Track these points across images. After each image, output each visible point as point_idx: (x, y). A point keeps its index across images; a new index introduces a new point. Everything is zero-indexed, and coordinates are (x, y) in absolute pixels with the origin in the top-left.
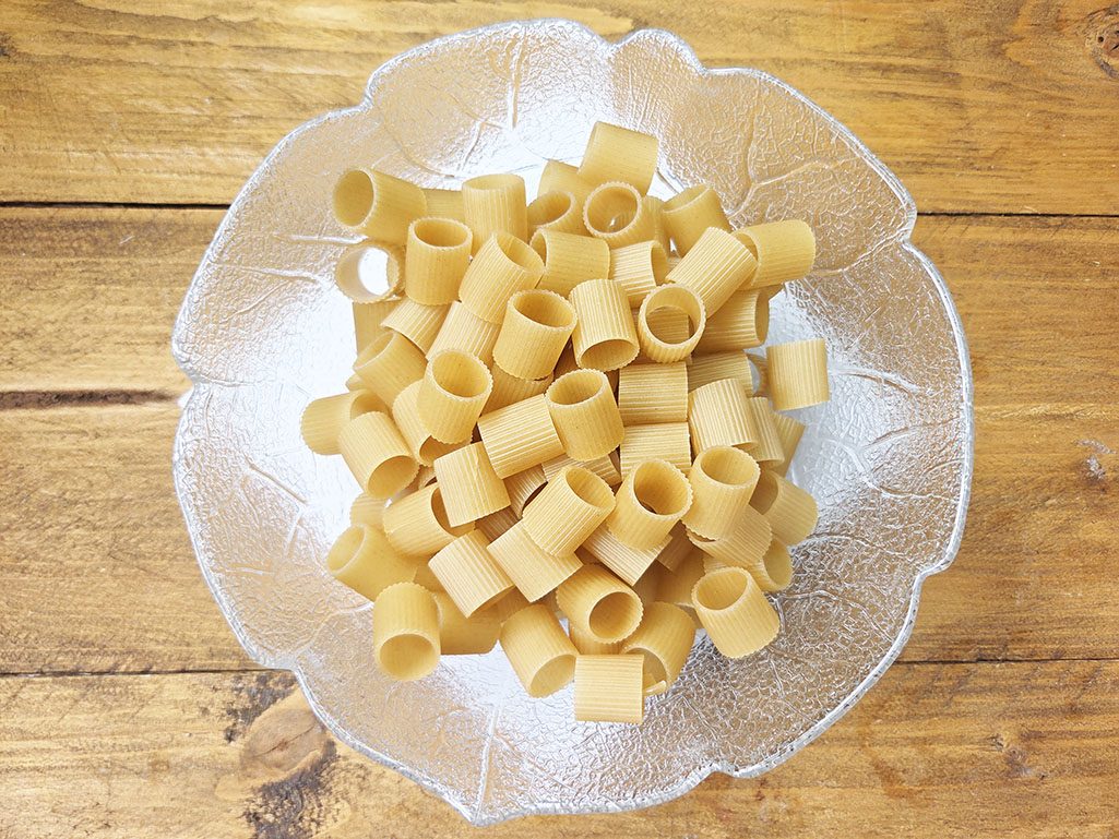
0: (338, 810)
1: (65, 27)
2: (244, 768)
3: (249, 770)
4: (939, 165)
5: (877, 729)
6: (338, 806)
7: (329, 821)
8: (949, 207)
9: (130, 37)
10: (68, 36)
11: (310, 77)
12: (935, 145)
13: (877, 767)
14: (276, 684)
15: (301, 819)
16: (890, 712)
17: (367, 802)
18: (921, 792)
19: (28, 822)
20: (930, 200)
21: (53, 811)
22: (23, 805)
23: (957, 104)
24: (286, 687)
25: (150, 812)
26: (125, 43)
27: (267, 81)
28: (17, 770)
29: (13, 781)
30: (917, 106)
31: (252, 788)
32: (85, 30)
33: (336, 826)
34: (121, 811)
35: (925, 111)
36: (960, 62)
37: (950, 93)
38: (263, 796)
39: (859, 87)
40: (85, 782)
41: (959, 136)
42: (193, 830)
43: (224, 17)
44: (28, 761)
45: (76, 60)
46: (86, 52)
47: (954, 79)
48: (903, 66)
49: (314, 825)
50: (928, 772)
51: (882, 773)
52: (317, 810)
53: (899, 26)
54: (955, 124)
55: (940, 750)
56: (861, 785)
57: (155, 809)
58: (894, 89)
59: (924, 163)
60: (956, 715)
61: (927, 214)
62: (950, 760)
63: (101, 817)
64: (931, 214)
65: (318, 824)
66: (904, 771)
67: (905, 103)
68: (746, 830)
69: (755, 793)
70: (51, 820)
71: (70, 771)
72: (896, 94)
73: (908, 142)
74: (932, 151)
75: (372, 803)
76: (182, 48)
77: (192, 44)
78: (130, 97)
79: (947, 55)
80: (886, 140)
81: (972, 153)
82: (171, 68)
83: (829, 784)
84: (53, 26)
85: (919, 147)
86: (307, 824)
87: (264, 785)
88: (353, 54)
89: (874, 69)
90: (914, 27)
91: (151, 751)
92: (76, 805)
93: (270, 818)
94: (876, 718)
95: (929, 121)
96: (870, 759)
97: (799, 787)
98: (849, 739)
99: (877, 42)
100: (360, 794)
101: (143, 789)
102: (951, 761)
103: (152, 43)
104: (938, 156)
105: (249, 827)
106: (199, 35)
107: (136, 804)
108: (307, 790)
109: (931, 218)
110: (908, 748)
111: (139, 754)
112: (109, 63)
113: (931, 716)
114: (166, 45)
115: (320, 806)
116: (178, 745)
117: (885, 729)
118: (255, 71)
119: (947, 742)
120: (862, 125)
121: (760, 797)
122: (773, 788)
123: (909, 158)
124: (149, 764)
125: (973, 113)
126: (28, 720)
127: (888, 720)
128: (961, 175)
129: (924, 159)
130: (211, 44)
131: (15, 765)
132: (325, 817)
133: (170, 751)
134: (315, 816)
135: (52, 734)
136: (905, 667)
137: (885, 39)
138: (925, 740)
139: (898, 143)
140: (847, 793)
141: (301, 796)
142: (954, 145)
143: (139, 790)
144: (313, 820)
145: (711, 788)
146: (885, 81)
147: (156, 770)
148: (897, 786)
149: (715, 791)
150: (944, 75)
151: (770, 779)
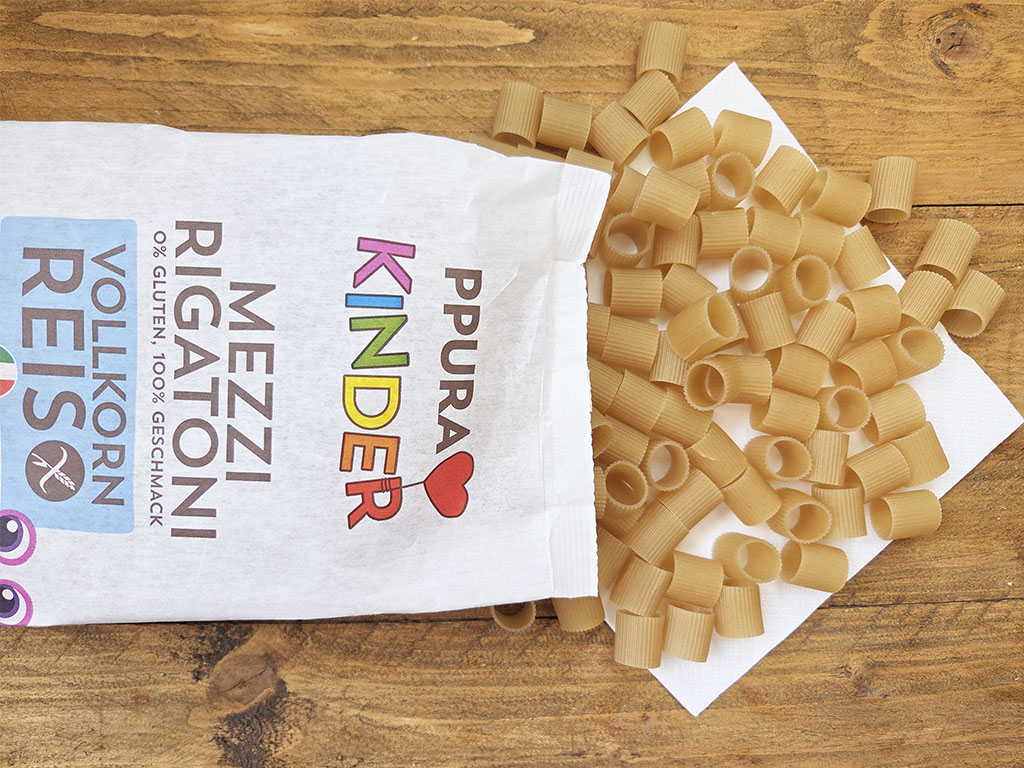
0: (292, 735)
1: (24, 45)
2: (211, 702)
3: (215, 704)
6: (291, 731)
7: (285, 744)
9: (85, 54)
10: (28, 54)
11: (248, 88)
13: (744, 692)
14: (233, 633)
15: (261, 741)
17: (315, 729)
18: (781, 709)
19: (37, 744)
21: (57, 735)
22: (32, 730)
23: (815, 104)
24: (241, 636)
25: (136, 736)
26: (80, 59)
27: (210, 93)
28: (25, 701)
29: (23, 710)
31: (219, 718)
32: (42, 48)
33: (290, 748)
34: (113, 736)
35: (787, 111)
36: (819, 64)
38: (228, 724)
40: (80, 712)
41: (816, 135)
42: (172, 751)
43: (169, 34)
44: (33, 694)
45: (36, 76)
46: (45, 68)
47: (811, 80)
48: (769, 70)
49: (272, 747)
50: (787, 695)
52: (274, 735)
53: (765, 32)
54: (813, 123)
55: (796, 678)
56: (731, 706)
57: (140, 735)
60: (812, 651)
62: (806, 684)
63: (97, 740)
65: (276, 746)
66: (766, 695)
68: (635, 742)
69: (642, 715)
70: (56, 742)
71: (68, 703)
75: (320, 729)
76: (133, 64)
77: (142, 59)
78: (88, 109)
79: (807, 58)
81: (827, 150)
82: (124, 82)
84: (14, 45)
86: (267, 746)
87: (228, 716)
88: (287, 67)
90: (779, 33)
91: (133, 687)
92: (75, 730)
93: (235, 741)
95: (791, 120)
99: (747, 46)
100: (308, 722)
101: (129, 718)
102: (807, 686)
103: (104, 59)
105: (219, 749)
106: (147, 51)
107: (124, 731)
108: (265, 720)
110: (770, 678)
111: (123, 690)
112: (67, 79)
113: (790, 652)
114: (118, 61)
115: (276, 731)
116: (154, 683)
118: (199, 84)
119: (804, 671)
121: (646, 718)
122: (656, 711)
124: (132, 698)
125: (829, 111)
126: (31, 659)
130: (159, 59)
132: (281, 740)
133: (149, 688)
134: (273, 740)
135: (52, 671)
137: (752, 45)
138: (785, 671)
141: (260, 724)
143: (126, 719)
144: (272, 743)
145: (604, 712)
147: (138, 703)
148: (761, 706)
149: (607, 714)
150: (804, 77)
151: (654, 705)
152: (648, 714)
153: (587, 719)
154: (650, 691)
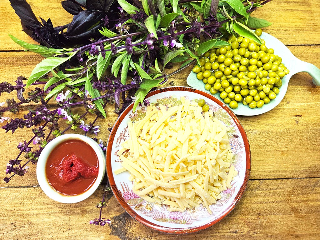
0: (136, 224)
2: (108, 212)
3: (110, 212)
4: (305, 30)
5: (292, 197)
6: (136, 222)
7: (133, 227)
8: (309, 43)
12: (304, 24)
13: (293, 209)
15: (125, 226)
16: (296, 193)
18: (305, 216)
19: (46, 229)
20: (303, 41)
21: (54, 226)
22: (45, 224)
23: (310, 12)
25: (82, 225)
28: (43, 214)
29: (42, 217)
30: (298, 13)
31: (111, 217)
33: (135, 228)
34: (73, 225)
35: (301, 14)
37: (308, 9)
38: (114, 220)
39: (281, 8)
40: (62, 217)
41: (311, 22)
42: (94, 230)
44: (45, 211)
47: (309, 5)
49: (129, 228)
50: (308, 210)
51: (294, 211)
52: (129, 224)
54: (310, 18)
55: (311, 203)
56: (288, 214)
57: (83, 224)
58: (291, 9)
59: (301, 30)
60: (315, 193)
61: (303, 45)
62: (314, 206)
63: (67, 227)
64: (304, 45)
65: (130, 228)
66: (300, 210)
67: (294, 12)
68: (255, 228)
69: (257, 217)
70: (53, 228)
71: (58, 214)
72: (292, 10)
73: (296, 24)
74: (303, 26)
80: (289, 23)
81: (315, 27)
83: (279, 214)
85: (300, 25)
86: (127, 228)
87: (114, 217)
89: (285, 2)
91: (82, 207)
92: (60, 224)
93: (116, 226)
94: (292, 194)
95: (302, 17)
96: (290, 206)
97: (270, 215)
98: (284, 201)
101: (79, 218)
102: (314, 207)
104: (305, 28)
105: (111, 229)
107: (77, 223)
108: (126, 218)
109: (304, 46)
110: (301, 203)
111: (78, 208)
113: (308, 194)
115: (130, 222)
116: (89, 206)
117: (294, 198)
119: (313, 201)
120: (282, 19)
121: (258, 218)
122: (262, 216)
123: (297, 29)
124: (81, 211)
125: (315, 15)
126: (45, 199)
127: (295, 195)
128: (312, 33)
129: (301, 29)
131: (42, 213)
132: (132, 226)
133: (87, 207)
134: (129, 225)
135: (53, 203)
136: (300, 179)
138: (306, 201)
139: (293, 24)
140: (284, 216)
141: (125, 220)
142: (310, 24)
143: (78, 219)
144: (129, 227)
146: (288, 6)
147: (83, 213)
148: (299, 214)
149: (245, 217)
150: (306, 3)
151: (261, 213)
152: (260, 217)
153: (238, 218)
154: (260, 208)
